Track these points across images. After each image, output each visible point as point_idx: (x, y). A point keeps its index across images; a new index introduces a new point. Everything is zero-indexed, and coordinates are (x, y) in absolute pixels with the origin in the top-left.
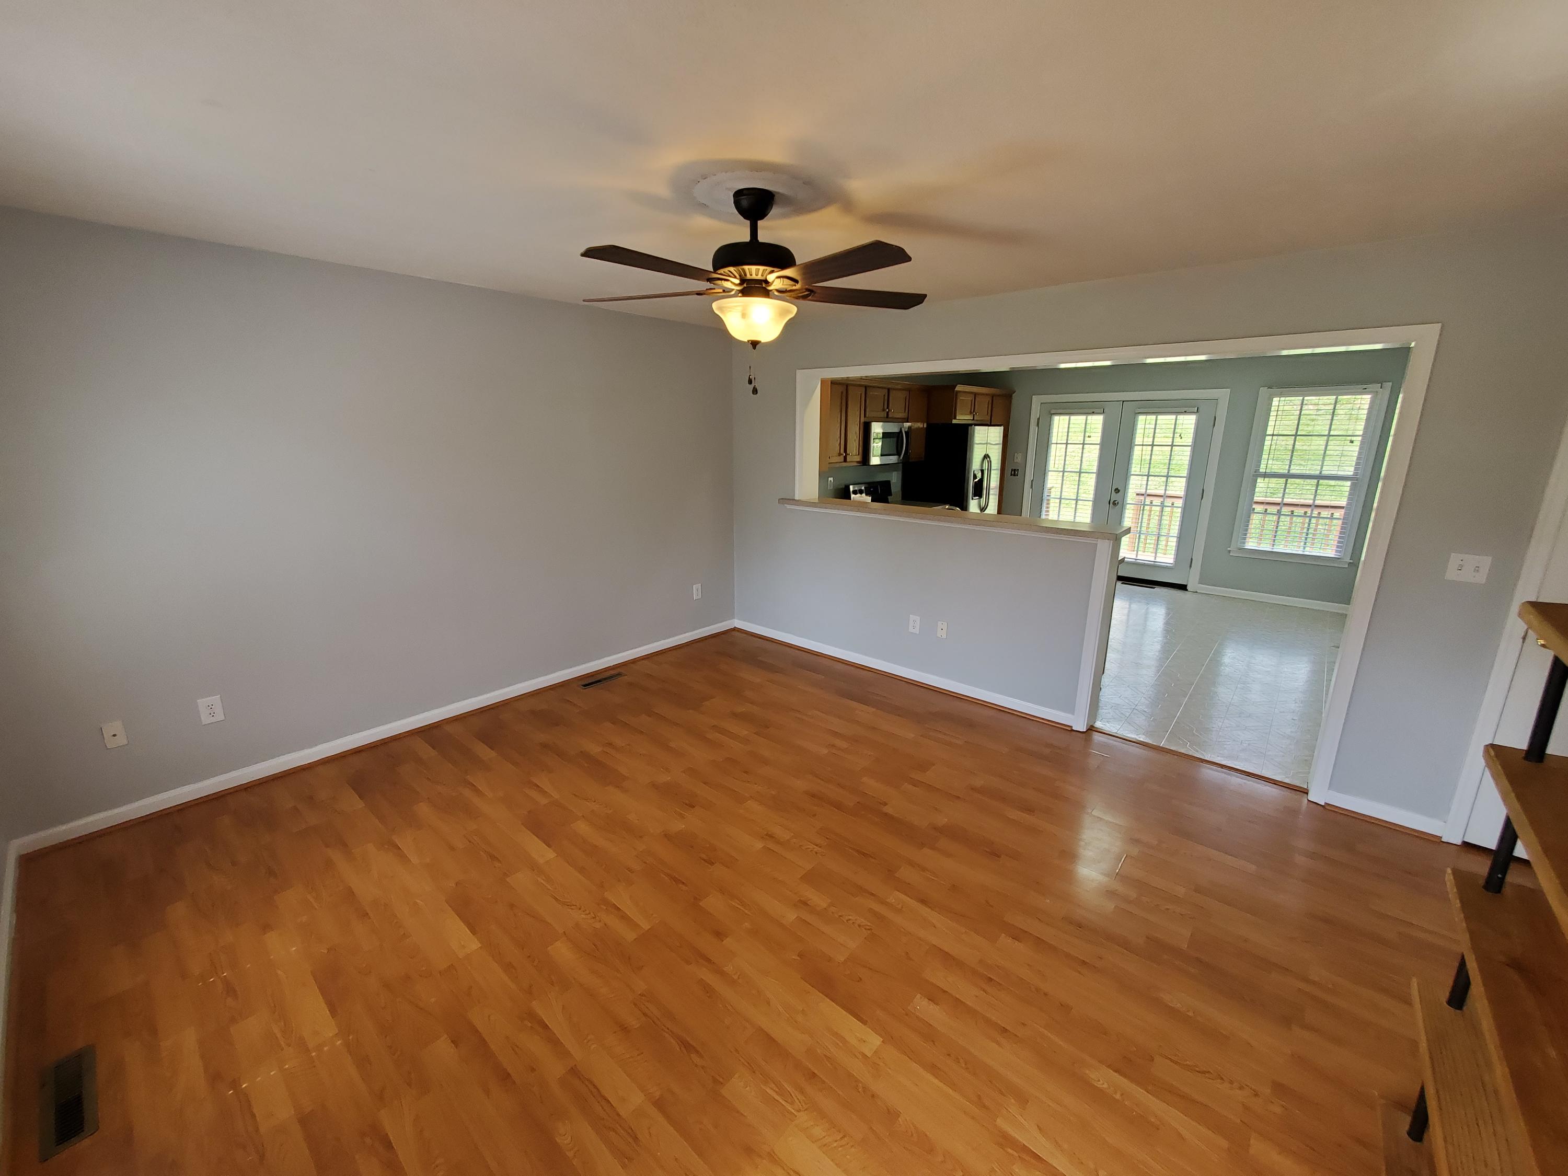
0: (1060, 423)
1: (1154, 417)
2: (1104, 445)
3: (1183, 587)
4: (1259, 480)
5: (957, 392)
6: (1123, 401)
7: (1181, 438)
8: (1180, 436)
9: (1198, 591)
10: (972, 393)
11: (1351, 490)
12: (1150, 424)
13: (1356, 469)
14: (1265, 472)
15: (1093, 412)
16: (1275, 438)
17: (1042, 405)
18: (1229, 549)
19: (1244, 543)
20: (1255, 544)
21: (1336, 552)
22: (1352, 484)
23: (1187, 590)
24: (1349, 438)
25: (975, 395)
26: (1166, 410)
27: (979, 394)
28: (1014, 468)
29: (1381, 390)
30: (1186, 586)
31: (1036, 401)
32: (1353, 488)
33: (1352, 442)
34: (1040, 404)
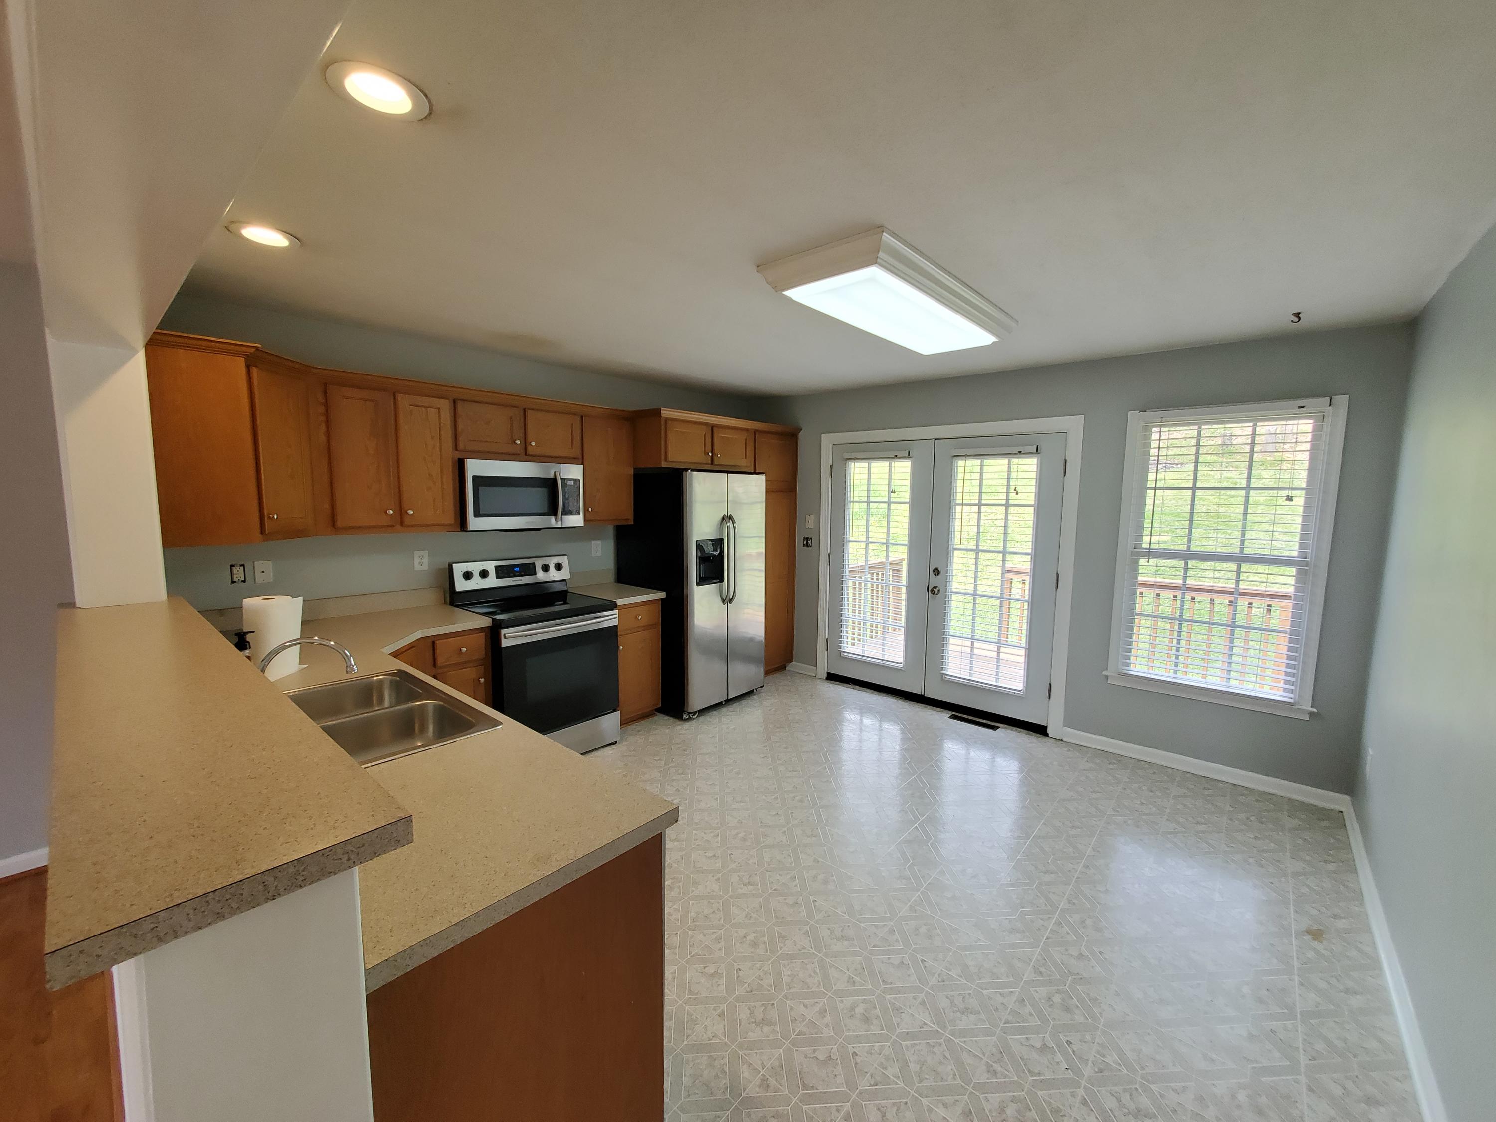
0: (858, 471)
1: (977, 462)
2: (914, 504)
3: (1041, 730)
4: (1143, 561)
5: (667, 420)
6: (935, 439)
7: (1017, 494)
8: (1015, 490)
9: (1064, 739)
10: (706, 424)
11: (1297, 582)
12: (972, 472)
13: (1301, 546)
14: (1150, 548)
15: (896, 456)
16: (1159, 492)
17: (835, 446)
18: (1104, 673)
19: (1128, 665)
20: (1145, 669)
21: (1284, 691)
22: (1299, 572)
23: (1046, 735)
24: (1285, 493)
25: (712, 428)
26: (998, 451)
27: (720, 427)
28: (806, 536)
29: (1331, 408)
30: (1046, 727)
31: (828, 441)
32: (1301, 577)
33: (1289, 499)
34: (831, 447)
